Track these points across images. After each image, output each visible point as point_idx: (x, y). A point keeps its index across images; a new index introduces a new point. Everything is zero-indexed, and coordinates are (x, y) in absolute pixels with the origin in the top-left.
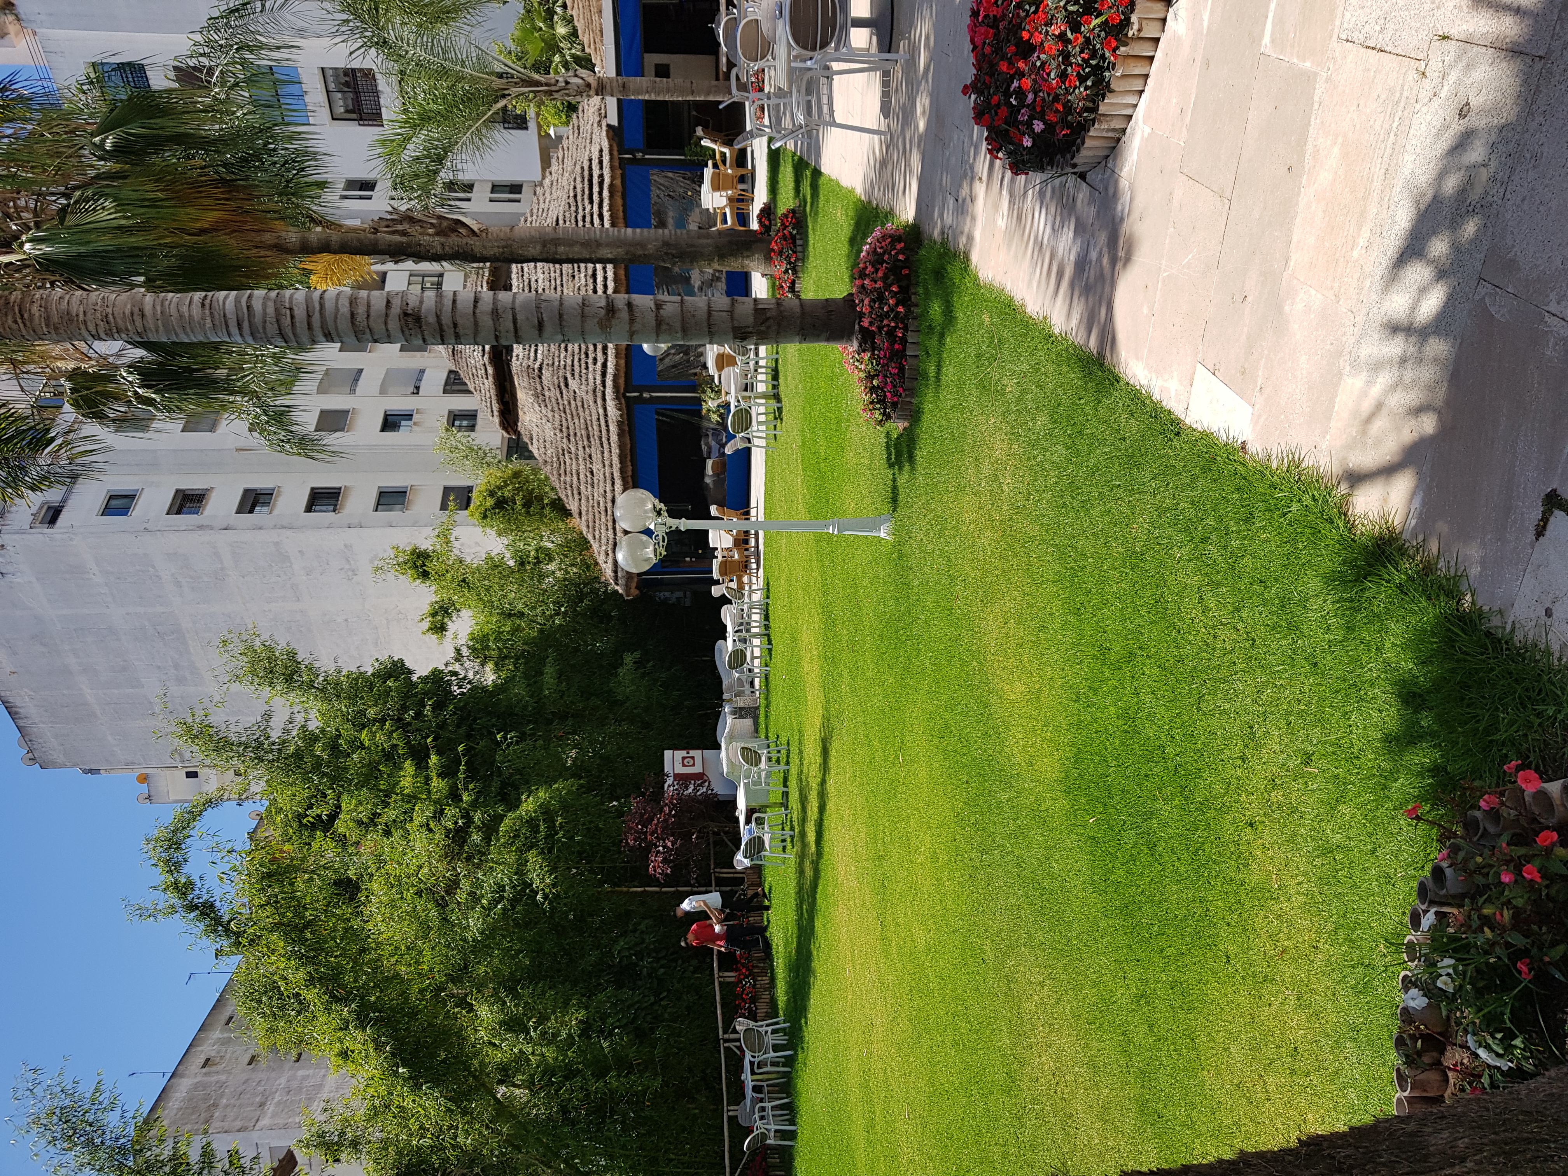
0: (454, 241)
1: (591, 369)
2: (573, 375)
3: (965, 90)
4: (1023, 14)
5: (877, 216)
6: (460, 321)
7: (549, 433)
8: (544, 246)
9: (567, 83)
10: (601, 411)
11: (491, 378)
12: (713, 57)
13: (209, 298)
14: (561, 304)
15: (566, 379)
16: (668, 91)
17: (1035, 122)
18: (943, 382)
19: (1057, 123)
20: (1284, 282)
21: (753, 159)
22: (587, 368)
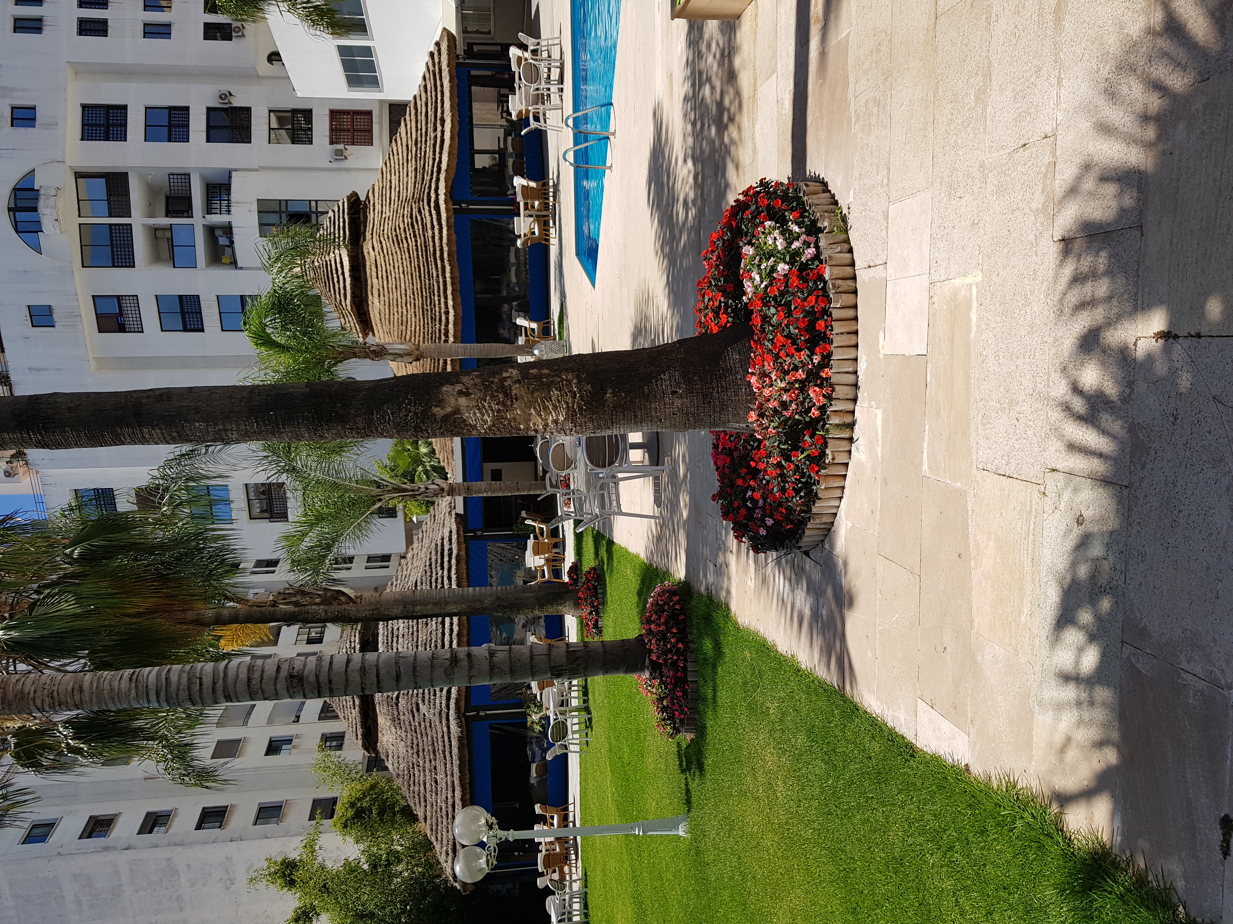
0: (335, 608)
1: (438, 696)
2: (423, 701)
3: (714, 498)
4: (749, 448)
5: (657, 575)
6: (334, 678)
7: (402, 750)
8: (405, 607)
9: (427, 489)
10: (445, 729)
11: (357, 708)
12: (533, 463)
13: (136, 673)
14: (415, 658)
15: (418, 704)
16: (501, 489)
17: (767, 519)
18: (720, 702)
19: (783, 521)
20: (972, 638)
21: (563, 531)
22: (435, 695)
